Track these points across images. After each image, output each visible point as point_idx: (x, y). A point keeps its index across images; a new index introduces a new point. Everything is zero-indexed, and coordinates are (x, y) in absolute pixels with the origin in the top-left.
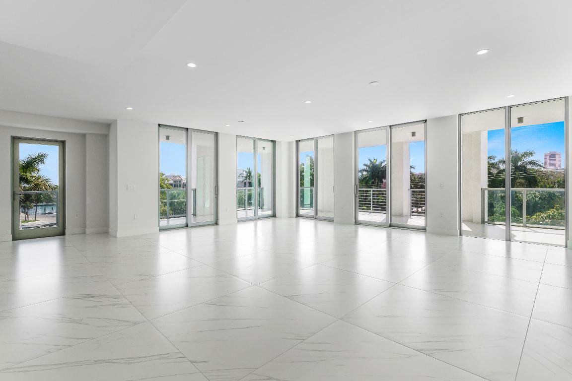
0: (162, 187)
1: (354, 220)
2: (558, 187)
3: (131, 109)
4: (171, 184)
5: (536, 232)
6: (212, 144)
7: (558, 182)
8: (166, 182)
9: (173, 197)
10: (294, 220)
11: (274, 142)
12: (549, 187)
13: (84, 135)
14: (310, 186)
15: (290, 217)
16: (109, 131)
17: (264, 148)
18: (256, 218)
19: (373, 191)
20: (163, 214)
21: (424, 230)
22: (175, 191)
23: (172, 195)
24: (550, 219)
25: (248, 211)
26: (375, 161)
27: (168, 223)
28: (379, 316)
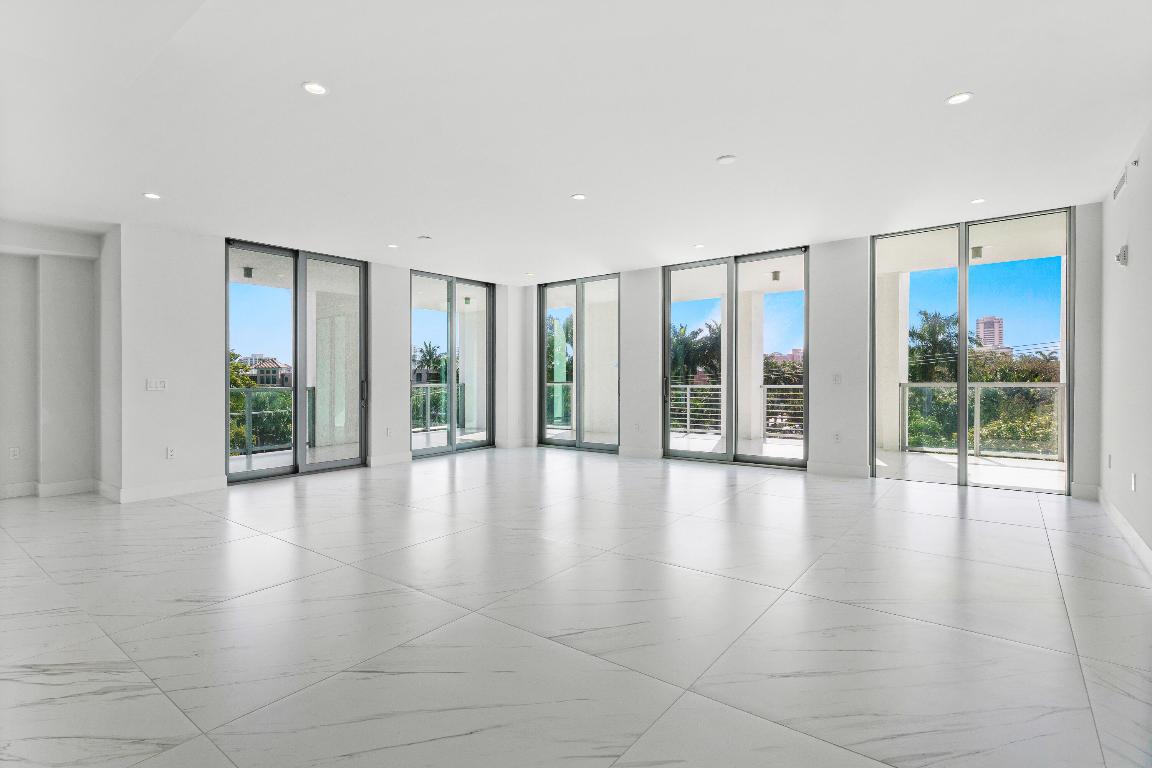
0: (234, 383)
1: (661, 451)
2: (1002, 380)
3: (157, 197)
4: (253, 378)
5: (1000, 465)
6: (353, 289)
7: (1002, 370)
8: (242, 372)
9: (259, 405)
10: (535, 451)
11: (491, 287)
12: (987, 381)
13: (34, 261)
14: (564, 379)
15: (526, 445)
16: (100, 253)
17: (467, 299)
18: (453, 449)
19: (692, 390)
20: (237, 444)
21: (802, 466)
22: (264, 393)
23: (256, 400)
24: (993, 438)
25: (432, 434)
26: (682, 331)
27: (249, 464)
28: (772, 676)
